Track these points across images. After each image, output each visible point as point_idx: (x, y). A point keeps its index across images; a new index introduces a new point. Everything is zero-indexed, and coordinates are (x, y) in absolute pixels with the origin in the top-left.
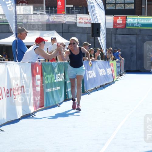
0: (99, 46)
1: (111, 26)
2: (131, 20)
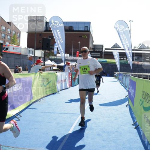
2: (99, 60)
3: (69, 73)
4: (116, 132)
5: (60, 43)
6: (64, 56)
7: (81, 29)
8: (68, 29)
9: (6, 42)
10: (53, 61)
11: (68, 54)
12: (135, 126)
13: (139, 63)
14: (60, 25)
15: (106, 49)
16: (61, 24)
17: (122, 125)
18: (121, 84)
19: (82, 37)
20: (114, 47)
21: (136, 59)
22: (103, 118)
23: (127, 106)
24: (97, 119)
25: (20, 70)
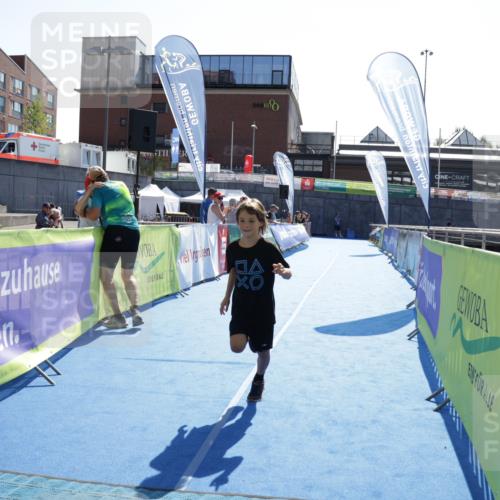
0: (286, 207)
1: (299, 188)
2: (320, 182)
3: (220, 228)
4: (374, 422)
5: (190, 125)
6: (201, 170)
7: (261, 81)
8: (216, 80)
9: (9, 125)
10: (166, 188)
11: (216, 162)
12: (437, 403)
13: (453, 195)
14: (189, 67)
15: (342, 147)
16: (191, 64)
17: (392, 401)
18: (394, 265)
19: (262, 105)
20: (369, 142)
21: (441, 181)
22: (332, 376)
23: (410, 337)
24: (310, 379)
25: (54, 217)
